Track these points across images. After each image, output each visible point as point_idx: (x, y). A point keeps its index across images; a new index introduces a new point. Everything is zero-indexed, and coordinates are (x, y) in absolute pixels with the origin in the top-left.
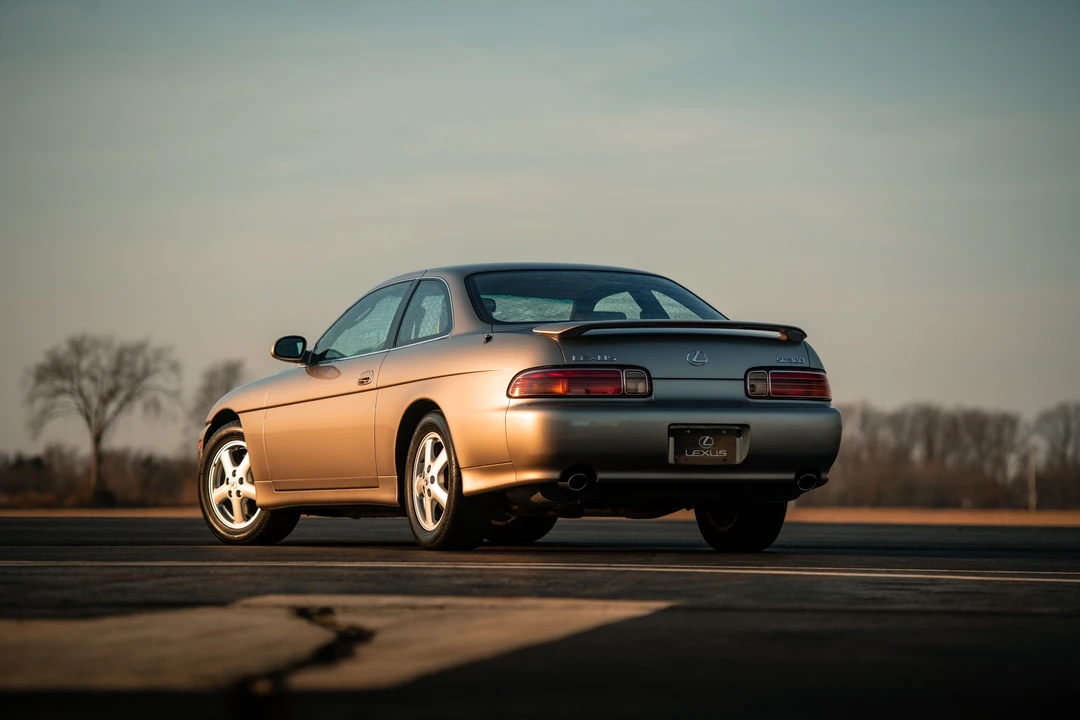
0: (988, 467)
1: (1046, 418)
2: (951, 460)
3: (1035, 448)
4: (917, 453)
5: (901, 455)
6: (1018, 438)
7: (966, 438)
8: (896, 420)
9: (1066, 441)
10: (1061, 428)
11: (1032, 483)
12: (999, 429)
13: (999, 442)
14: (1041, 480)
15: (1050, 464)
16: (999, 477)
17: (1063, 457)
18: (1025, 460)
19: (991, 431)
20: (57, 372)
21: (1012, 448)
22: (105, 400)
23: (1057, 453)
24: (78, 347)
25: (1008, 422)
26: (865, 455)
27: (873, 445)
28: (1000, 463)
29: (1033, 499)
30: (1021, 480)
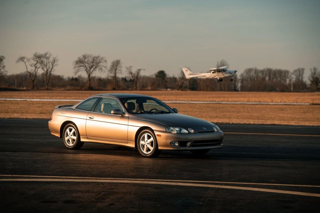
0: (282, 82)
1: (295, 71)
2: (274, 80)
3: (293, 78)
4: (267, 78)
5: (264, 79)
6: (289, 76)
7: (278, 76)
8: (262, 72)
9: (299, 76)
10: (298, 73)
11: (292, 85)
12: (285, 74)
13: (285, 76)
14: (294, 85)
15: (296, 81)
16: (285, 84)
17: (299, 79)
18: (290, 80)
19: (283, 74)
20: (80, 62)
21: (288, 77)
22: (91, 68)
23: (298, 79)
24: (85, 57)
25: (287, 72)
26: (256, 79)
27: (257, 77)
28: (285, 80)
29: (292, 88)
30: (290, 85)
